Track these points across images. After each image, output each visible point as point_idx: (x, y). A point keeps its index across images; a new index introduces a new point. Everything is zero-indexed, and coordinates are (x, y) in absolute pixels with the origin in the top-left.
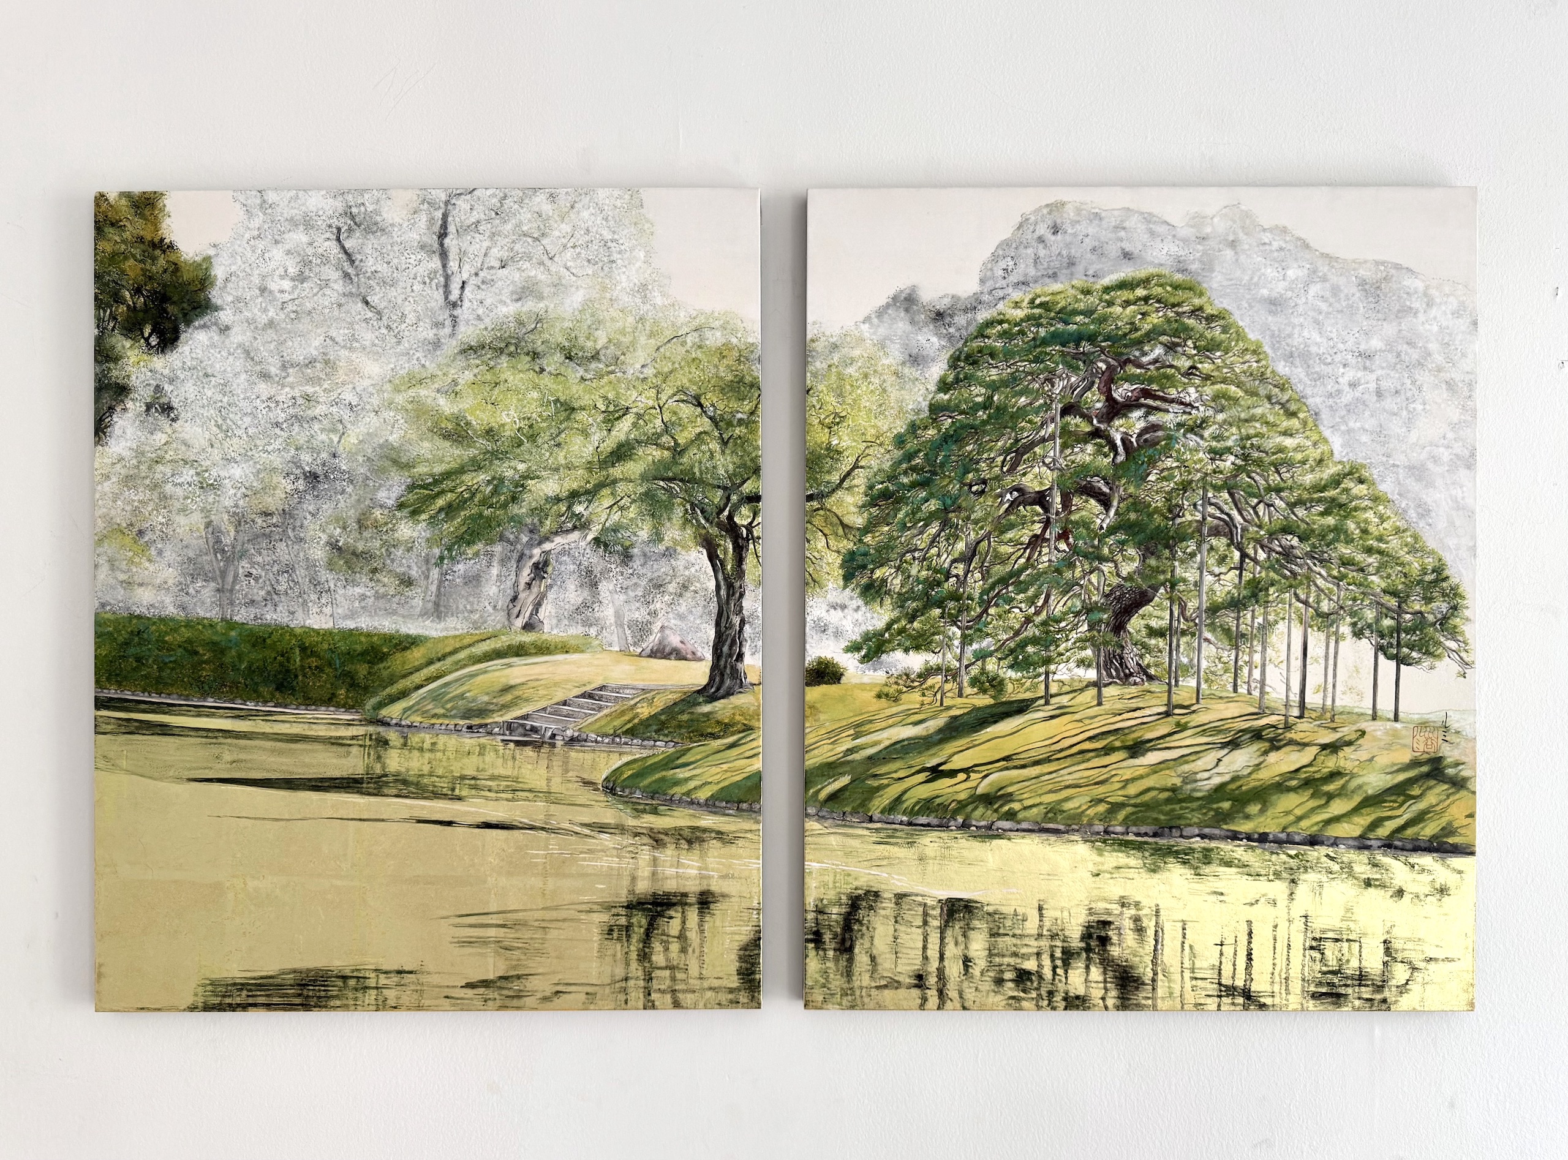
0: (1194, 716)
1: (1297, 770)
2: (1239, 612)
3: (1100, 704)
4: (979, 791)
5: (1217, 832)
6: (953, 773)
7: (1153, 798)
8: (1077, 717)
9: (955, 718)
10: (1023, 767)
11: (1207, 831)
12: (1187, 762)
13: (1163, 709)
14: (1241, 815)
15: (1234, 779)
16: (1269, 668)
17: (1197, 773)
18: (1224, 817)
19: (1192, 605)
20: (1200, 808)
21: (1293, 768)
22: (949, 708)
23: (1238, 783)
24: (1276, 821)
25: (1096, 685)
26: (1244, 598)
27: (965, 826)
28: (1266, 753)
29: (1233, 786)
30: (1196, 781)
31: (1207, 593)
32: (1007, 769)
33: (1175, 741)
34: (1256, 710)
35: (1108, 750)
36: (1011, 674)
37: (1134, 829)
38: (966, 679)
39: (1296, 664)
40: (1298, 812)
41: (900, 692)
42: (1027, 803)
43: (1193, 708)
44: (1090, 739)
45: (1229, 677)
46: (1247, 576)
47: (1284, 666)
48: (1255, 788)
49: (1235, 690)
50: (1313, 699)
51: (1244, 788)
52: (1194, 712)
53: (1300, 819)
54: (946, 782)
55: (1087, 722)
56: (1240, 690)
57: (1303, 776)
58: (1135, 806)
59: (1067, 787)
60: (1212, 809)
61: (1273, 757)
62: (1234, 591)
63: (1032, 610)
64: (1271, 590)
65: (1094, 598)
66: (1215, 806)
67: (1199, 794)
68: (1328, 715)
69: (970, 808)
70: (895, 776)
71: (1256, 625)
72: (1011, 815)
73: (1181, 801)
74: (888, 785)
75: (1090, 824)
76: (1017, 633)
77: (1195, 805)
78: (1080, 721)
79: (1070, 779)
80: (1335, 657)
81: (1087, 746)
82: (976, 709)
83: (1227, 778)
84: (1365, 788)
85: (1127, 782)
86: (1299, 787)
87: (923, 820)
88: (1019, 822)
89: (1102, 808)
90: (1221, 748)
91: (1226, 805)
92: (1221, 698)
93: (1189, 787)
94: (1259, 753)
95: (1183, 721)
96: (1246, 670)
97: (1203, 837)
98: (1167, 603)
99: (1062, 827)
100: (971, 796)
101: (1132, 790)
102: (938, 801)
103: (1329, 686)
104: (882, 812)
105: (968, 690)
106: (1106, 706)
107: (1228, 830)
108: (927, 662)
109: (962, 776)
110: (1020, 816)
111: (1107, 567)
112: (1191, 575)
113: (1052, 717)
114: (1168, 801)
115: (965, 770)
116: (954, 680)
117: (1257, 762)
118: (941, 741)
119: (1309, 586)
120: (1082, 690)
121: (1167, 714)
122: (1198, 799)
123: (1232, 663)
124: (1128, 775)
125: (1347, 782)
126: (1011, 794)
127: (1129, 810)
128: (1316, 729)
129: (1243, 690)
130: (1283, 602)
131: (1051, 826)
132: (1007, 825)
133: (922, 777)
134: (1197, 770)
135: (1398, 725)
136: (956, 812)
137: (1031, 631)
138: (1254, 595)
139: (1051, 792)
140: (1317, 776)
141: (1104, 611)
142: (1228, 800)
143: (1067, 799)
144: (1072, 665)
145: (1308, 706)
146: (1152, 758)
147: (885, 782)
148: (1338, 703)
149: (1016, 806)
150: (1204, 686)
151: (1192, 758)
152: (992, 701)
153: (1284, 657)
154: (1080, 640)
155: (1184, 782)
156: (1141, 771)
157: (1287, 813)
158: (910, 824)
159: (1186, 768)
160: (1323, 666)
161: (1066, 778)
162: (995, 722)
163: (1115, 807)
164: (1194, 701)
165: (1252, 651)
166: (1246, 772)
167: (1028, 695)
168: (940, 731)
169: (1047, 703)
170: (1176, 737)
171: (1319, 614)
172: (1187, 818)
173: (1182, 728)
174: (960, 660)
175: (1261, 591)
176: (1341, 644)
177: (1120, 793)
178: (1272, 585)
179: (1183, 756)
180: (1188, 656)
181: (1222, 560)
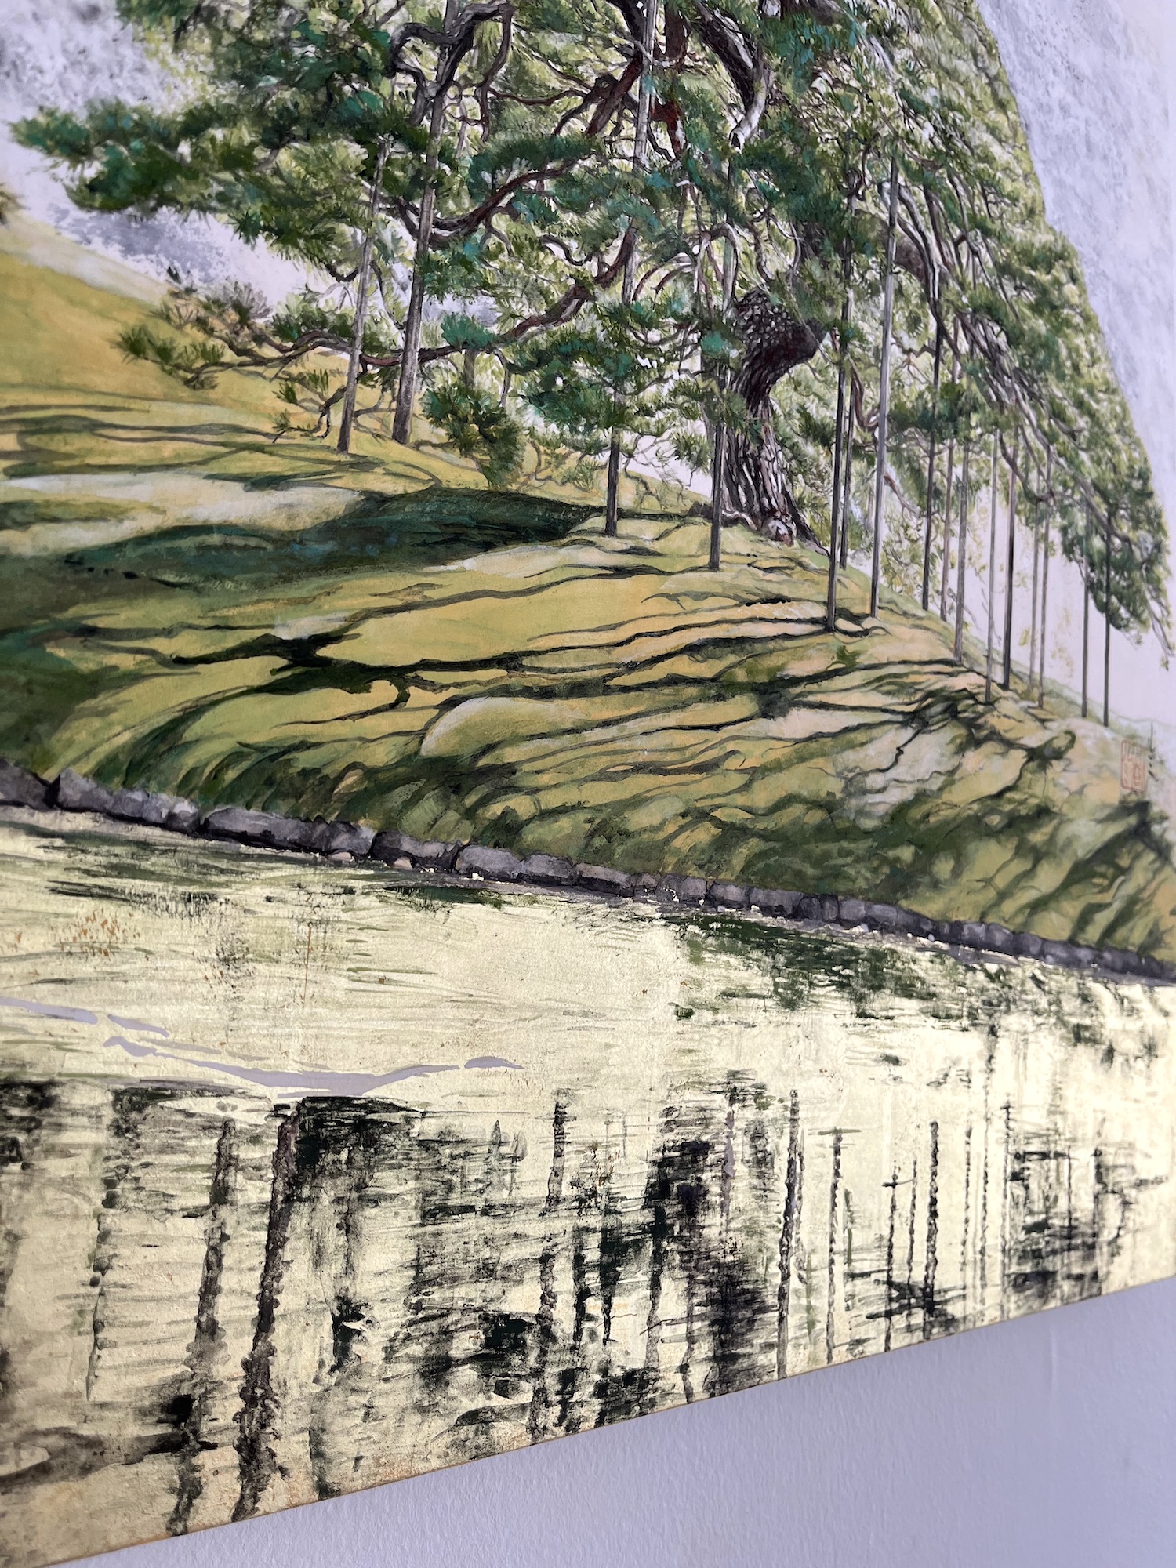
0: (866, 640)
1: (1000, 795)
2: (933, 442)
3: (713, 566)
4: (431, 746)
5: (891, 913)
6: (357, 676)
7: (796, 822)
8: (670, 585)
9: (377, 501)
10: (546, 694)
11: (878, 909)
12: (852, 746)
13: (819, 612)
14: (927, 879)
15: (921, 797)
16: (969, 573)
17: (865, 774)
18: (902, 882)
19: (871, 394)
20: (871, 854)
21: (994, 790)
22: (363, 464)
23: (925, 808)
24: (974, 898)
25: (708, 513)
26: (940, 417)
27: (379, 853)
28: (961, 750)
29: (916, 813)
30: (865, 792)
31: (892, 382)
32: (507, 691)
33: (832, 691)
34: (950, 656)
35: (721, 688)
36: (532, 419)
37: (760, 895)
38: (419, 394)
39: (1001, 577)
40: (1001, 882)
41: (213, 359)
42: (550, 800)
43: (867, 624)
44: (691, 649)
45: (916, 570)
46: (945, 376)
47: (986, 573)
48: (946, 822)
49: (925, 606)
50: (1020, 656)
51: (932, 819)
52: (866, 633)
53: (1003, 896)
54: (331, 701)
55: (689, 604)
56: (931, 606)
57: (1008, 808)
58: (765, 836)
59: (639, 768)
60: (885, 861)
61: (972, 759)
62: (927, 396)
63: (592, 268)
64: (974, 419)
65: (717, 301)
66: (891, 854)
67: (868, 824)
68: (1036, 693)
69: (400, 795)
70: (166, 646)
71: (954, 479)
72: (506, 832)
73: (842, 835)
74: (134, 677)
75: (681, 877)
76: (555, 314)
77: (861, 847)
78: (673, 597)
79: (646, 748)
80: (1045, 583)
81: (684, 666)
82: (438, 492)
83: (908, 793)
84: (1076, 845)
85: (754, 774)
86: (1001, 831)
87: (247, 819)
88: (524, 855)
89: (704, 834)
90: (904, 724)
91: (906, 853)
92: (905, 614)
93: (854, 803)
94: (952, 748)
95: (850, 649)
96: (939, 565)
97: (872, 923)
98: (833, 372)
99: (621, 878)
100: (407, 759)
101: (763, 795)
102: (304, 760)
103: (1037, 639)
104: (101, 774)
105: (422, 428)
106: (726, 575)
107: (909, 912)
108: (310, 296)
109: (383, 691)
110: (532, 835)
111: (742, 238)
112: (871, 331)
113: (620, 572)
114: (821, 832)
115: (398, 675)
116: (387, 384)
117: (950, 768)
118: (331, 564)
119: (1016, 435)
120: (681, 520)
121: (826, 626)
122: (867, 834)
123: (922, 543)
124: (755, 755)
125: (1056, 829)
126: (510, 769)
127: (754, 845)
128: (1022, 716)
129: (934, 607)
130: (985, 448)
131: (599, 872)
132: (493, 858)
133: (259, 669)
134: (866, 767)
135: (1107, 734)
136: (356, 804)
137: (585, 323)
138: (952, 418)
139: (604, 776)
140: (1023, 811)
141: (733, 339)
142: (910, 842)
143: (637, 802)
144: (667, 448)
145: (1015, 667)
146: (799, 723)
147: (126, 662)
148: (1047, 674)
149: (521, 805)
150: (882, 580)
151: (859, 736)
152: (481, 483)
153: (986, 560)
154: (682, 389)
155: (848, 794)
156: (779, 752)
157: (988, 882)
158: (201, 829)
159: (851, 757)
160: (1031, 593)
161: (640, 742)
162: (487, 547)
163: (731, 834)
164: (867, 610)
165: (947, 533)
166: (935, 785)
167: (568, 494)
168: (330, 529)
169: (610, 530)
170: (839, 682)
171: (1028, 495)
172: (848, 878)
173: (847, 663)
174: (407, 327)
175: (961, 413)
176: (1051, 559)
177: (740, 799)
178: (975, 410)
179: (847, 730)
180: (861, 504)
181: (914, 323)
